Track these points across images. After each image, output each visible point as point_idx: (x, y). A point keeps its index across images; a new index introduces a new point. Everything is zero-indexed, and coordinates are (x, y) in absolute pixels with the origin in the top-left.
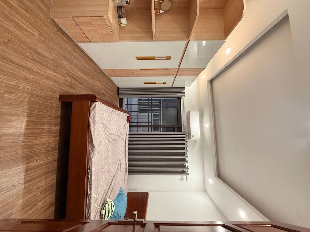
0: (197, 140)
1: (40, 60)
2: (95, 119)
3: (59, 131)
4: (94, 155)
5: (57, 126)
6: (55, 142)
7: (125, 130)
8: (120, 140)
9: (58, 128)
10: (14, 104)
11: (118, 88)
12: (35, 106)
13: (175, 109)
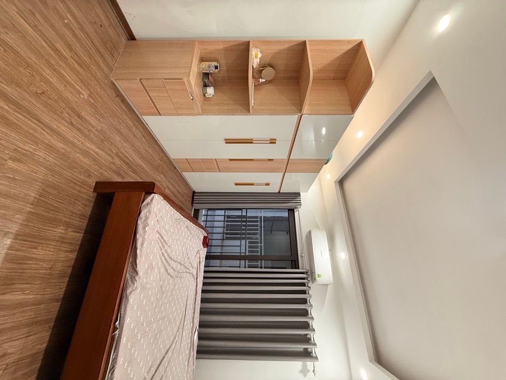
0: (327, 285)
1: (80, 126)
2: (148, 222)
3: (79, 243)
4: (133, 291)
5: (79, 233)
6: (68, 261)
7: (197, 260)
8: (186, 275)
9: (80, 236)
10: (18, 179)
11: (194, 192)
12: (50, 190)
13: (286, 232)
